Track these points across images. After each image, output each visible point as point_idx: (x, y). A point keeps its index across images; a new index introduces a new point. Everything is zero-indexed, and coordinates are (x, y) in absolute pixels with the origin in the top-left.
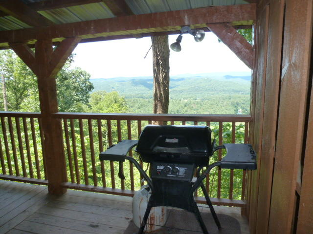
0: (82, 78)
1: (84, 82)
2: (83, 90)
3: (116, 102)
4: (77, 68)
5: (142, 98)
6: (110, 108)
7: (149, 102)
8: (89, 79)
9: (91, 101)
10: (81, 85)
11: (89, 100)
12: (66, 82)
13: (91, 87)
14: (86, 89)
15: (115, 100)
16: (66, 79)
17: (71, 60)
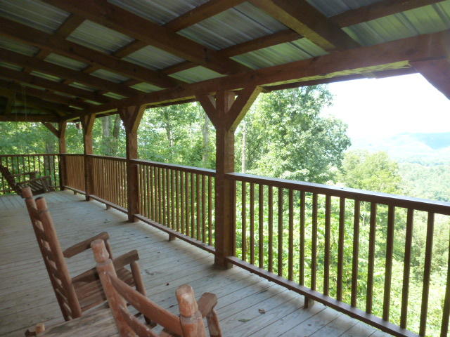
0: (336, 128)
1: (339, 135)
2: (334, 146)
3: (382, 168)
4: (330, 115)
5: (420, 163)
6: (374, 177)
7: (432, 170)
8: (345, 130)
9: (345, 164)
10: (333, 139)
11: (343, 162)
12: (320, 135)
13: (346, 143)
14: (339, 146)
15: (382, 164)
16: (320, 130)
17: (330, 103)
